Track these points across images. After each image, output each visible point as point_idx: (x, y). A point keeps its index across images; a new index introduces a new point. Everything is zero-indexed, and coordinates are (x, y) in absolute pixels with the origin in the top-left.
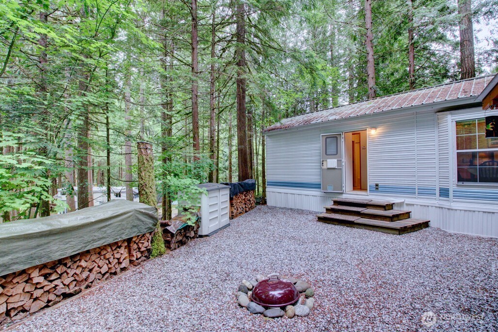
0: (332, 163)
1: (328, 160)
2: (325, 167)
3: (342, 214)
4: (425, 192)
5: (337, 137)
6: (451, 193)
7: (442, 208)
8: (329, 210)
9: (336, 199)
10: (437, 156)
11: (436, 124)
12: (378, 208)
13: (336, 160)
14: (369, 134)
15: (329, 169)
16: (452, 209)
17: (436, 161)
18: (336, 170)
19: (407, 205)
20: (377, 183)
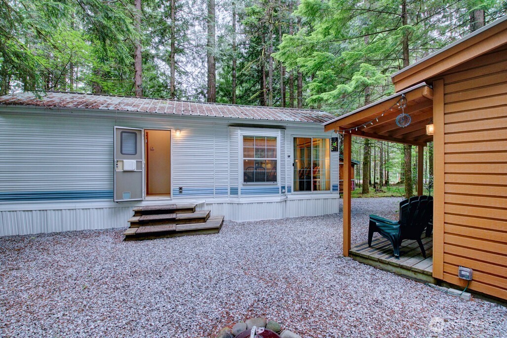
0: (130, 164)
1: (124, 160)
2: (119, 169)
3: (152, 225)
4: (221, 192)
5: (136, 134)
6: (239, 191)
7: (233, 203)
8: (133, 224)
9: (136, 209)
10: (228, 162)
11: (228, 136)
12: (186, 212)
13: (134, 161)
14: (173, 135)
15: (125, 172)
16: (240, 204)
17: (228, 166)
18: (134, 173)
19: (207, 204)
20: (181, 186)
